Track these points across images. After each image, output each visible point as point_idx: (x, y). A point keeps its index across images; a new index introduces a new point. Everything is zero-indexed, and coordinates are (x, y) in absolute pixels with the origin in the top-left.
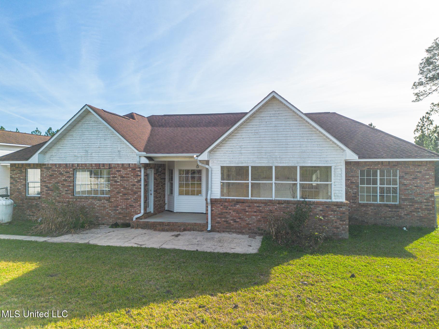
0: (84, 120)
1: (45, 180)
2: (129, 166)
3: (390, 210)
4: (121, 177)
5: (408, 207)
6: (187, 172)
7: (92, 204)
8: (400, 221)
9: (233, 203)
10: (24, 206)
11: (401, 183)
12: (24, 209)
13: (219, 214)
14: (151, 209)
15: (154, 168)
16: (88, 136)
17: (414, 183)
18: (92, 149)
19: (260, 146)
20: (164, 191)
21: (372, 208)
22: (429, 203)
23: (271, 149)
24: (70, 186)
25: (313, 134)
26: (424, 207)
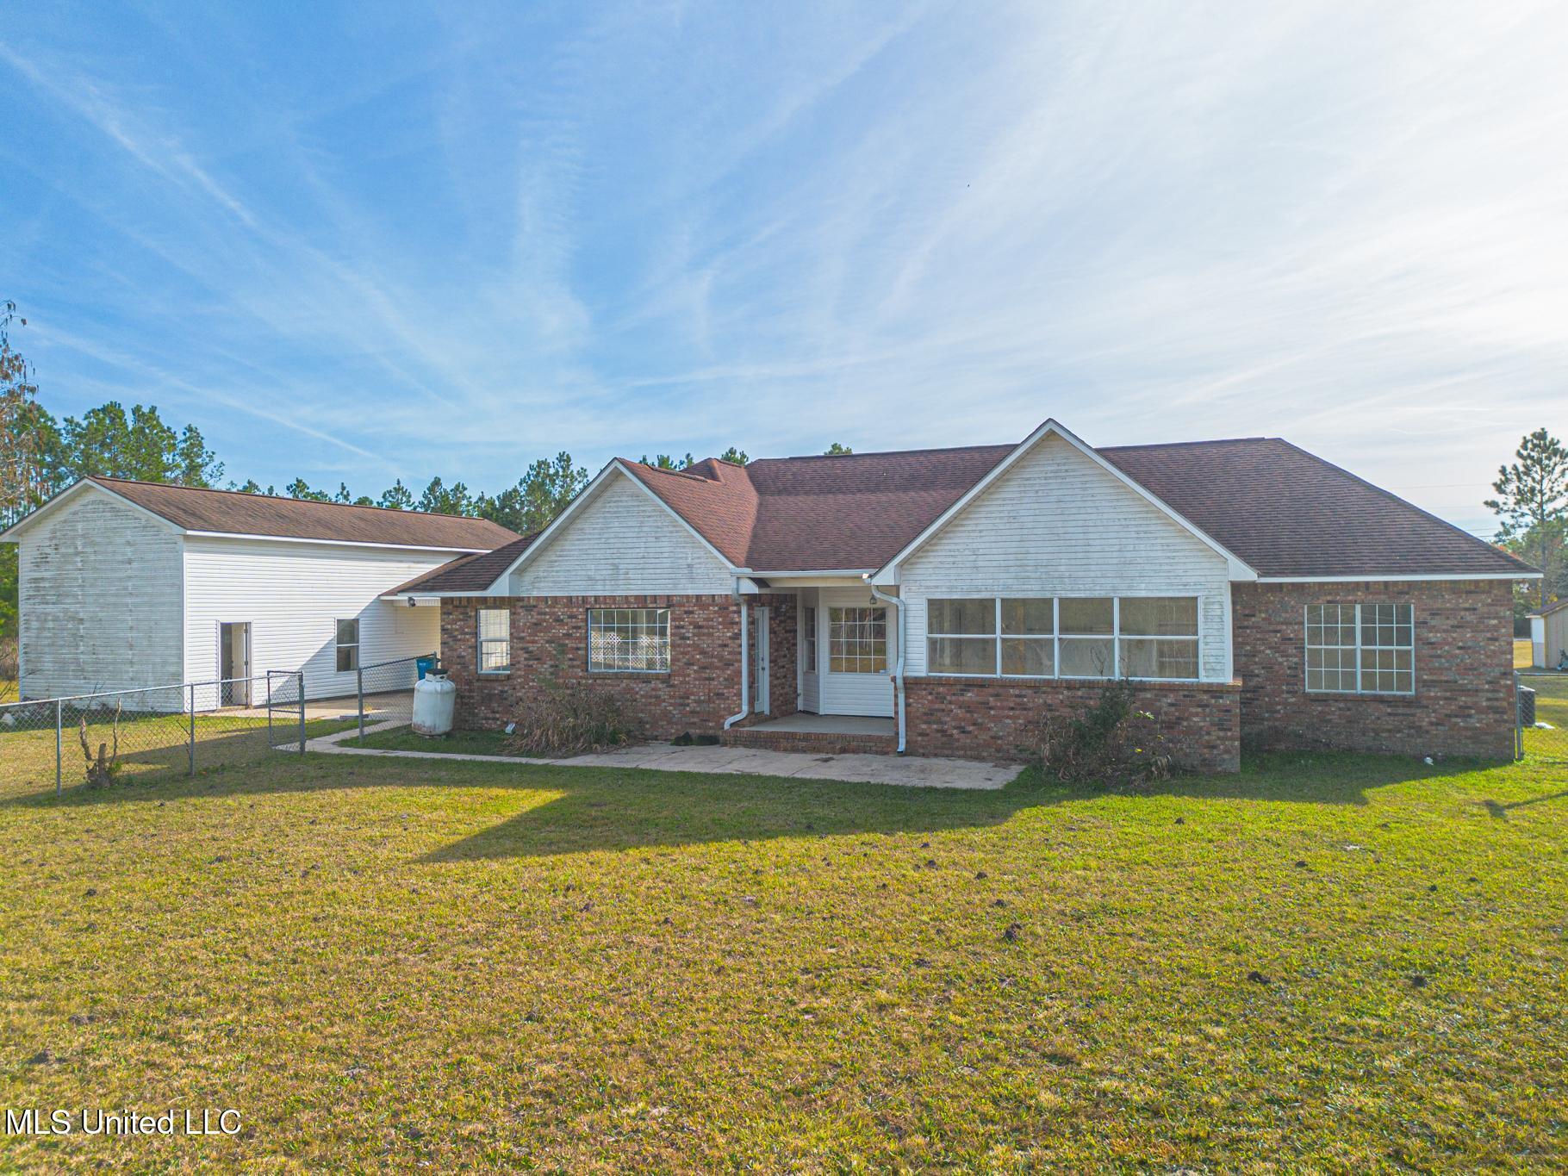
0: (609, 493)
1: (522, 635)
2: (714, 600)
3: (1389, 710)
4: (695, 628)
5: (1441, 702)
6: (851, 612)
7: (629, 690)
8: (1419, 740)
9: (958, 687)
10: (473, 697)
11: (1421, 639)
12: (473, 704)
13: (925, 714)
14: (764, 705)
15: (770, 605)
16: (618, 530)
17: (1454, 639)
18: (628, 561)
19: (1023, 550)
20: (794, 662)
21: (1342, 705)
22: (1497, 691)
23: (1050, 556)
24: (578, 649)
25: (1150, 519)
26: (1484, 704)
